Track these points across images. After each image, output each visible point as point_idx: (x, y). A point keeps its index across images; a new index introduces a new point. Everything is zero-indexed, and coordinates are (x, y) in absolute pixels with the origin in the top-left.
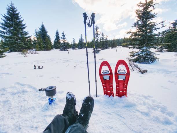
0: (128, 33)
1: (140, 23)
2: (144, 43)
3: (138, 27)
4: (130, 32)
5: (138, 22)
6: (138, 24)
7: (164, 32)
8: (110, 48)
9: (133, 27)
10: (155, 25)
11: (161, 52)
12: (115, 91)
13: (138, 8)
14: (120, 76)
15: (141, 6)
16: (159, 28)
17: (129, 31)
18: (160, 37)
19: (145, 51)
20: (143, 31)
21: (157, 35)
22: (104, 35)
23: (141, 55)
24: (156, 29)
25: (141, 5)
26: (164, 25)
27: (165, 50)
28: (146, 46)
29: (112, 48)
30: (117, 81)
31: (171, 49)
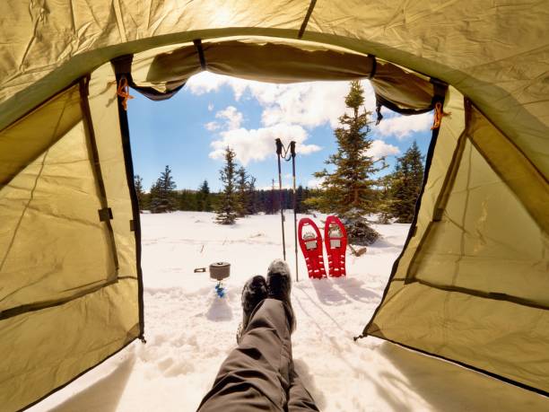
0: (318, 175)
1: (345, 156)
2: (352, 199)
3: (339, 164)
4: (324, 175)
5: (340, 154)
6: (340, 158)
7: (388, 178)
8: (262, 213)
9: (329, 163)
10: (372, 164)
11: (386, 223)
12: (327, 269)
13: (341, 126)
14: (332, 241)
15: (347, 123)
16: (378, 170)
17: (320, 171)
18: (381, 188)
19: (356, 218)
20: (349, 174)
21: (374, 183)
22: (246, 175)
23: (348, 226)
24: (373, 171)
25: (347, 120)
26: (386, 164)
27: (395, 219)
28: (358, 207)
29: (268, 213)
30: (329, 251)
31: (406, 217)
